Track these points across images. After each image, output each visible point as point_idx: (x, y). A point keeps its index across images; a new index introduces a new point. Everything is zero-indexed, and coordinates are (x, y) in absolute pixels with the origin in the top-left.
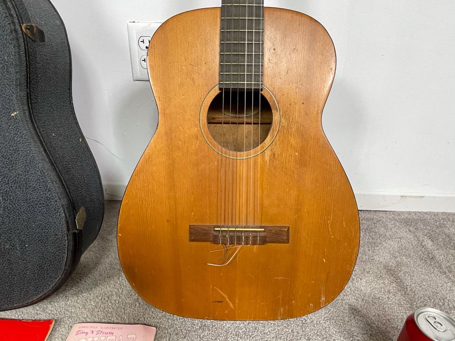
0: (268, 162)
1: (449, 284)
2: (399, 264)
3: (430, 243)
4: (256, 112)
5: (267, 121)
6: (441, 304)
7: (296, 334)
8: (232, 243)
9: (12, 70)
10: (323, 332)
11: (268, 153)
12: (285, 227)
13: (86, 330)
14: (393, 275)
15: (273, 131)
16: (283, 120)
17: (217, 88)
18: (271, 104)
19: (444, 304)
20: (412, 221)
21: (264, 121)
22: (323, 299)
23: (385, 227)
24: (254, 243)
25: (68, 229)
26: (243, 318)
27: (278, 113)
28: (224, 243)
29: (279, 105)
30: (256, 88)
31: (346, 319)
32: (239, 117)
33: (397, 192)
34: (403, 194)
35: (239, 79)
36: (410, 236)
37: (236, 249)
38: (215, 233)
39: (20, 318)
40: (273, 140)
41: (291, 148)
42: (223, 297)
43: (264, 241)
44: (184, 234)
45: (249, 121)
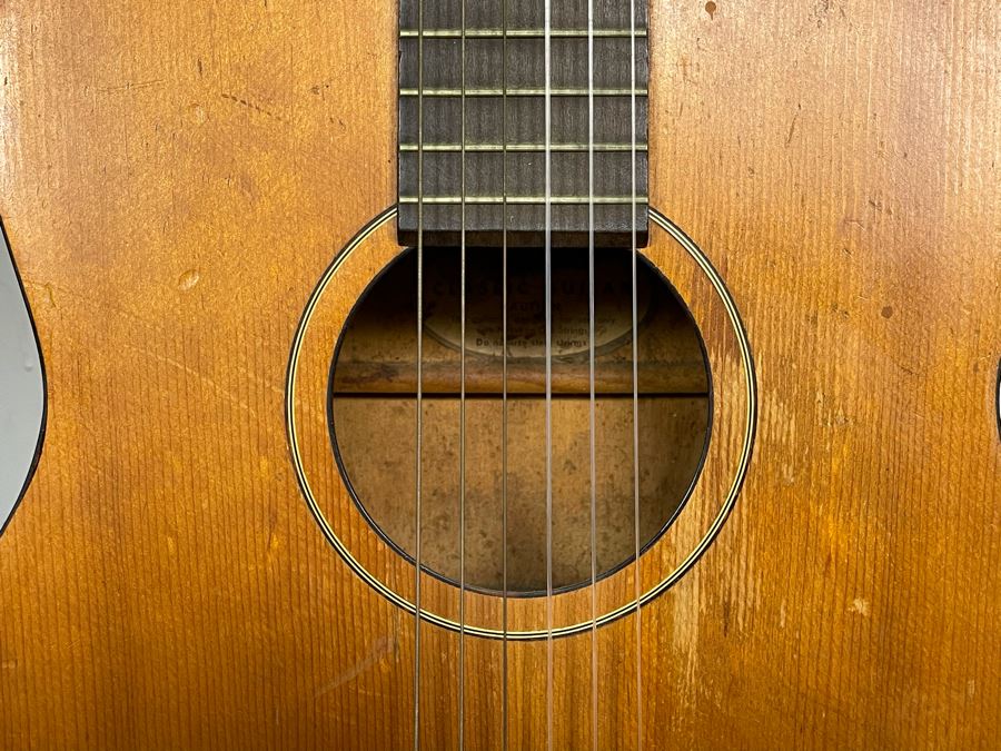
0: (693, 656)
4: (611, 336)
5: (679, 380)
11: (688, 607)
15: (717, 473)
16: (772, 409)
17: (385, 230)
18: (699, 315)
21: (662, 384)
27: (744, 371)
29: (749, 322)
30: (611, 227)
35: (510, 177)
40: (716, 523)
41: (826, 573)
45: (569, 379)
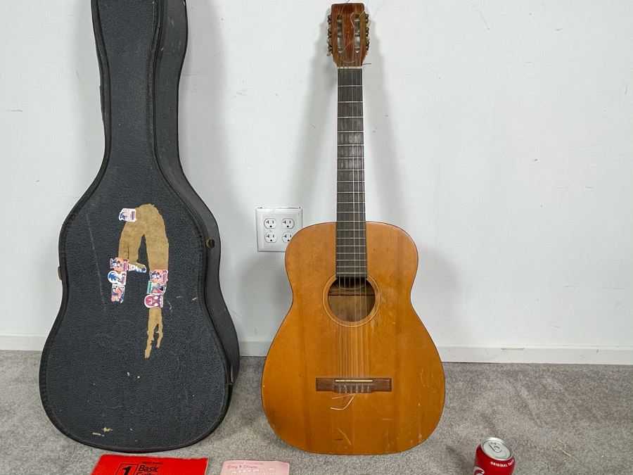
0: (373, 331)
1: (536, 428)
2: (494, 412)
3: (526, 393)
6: (524, 444)
7: (401, 467)
8: (349, 392)
9: (196, 270)
10: (424, 466)
11: (373, 323)
12: (388, 379)
13: (235, 465)
14: (487, 421)
17: (335, 277)
18: (373, 287)
19: (526, 444)
20: (513, 373)
22: (421, 436)
23: (488, 379)
24: (365, 392)
25: (226, 383)
26: (358, 453)
28: (343, 392)
29: (379, 288)
30: (363, 276)
31: (443, 457)
32: (351, 291)
33: (498, 345)
34: (505, 347)
35: (350, 271)
36: (509, 387)
37: (352, 397)
38: (336, 384)
39: (179, 457)
40: (376, 313)
41: (389, 319)
42: (342, 436)
43: (372, 390)
44: (313, 385)
45: (357, 293)
